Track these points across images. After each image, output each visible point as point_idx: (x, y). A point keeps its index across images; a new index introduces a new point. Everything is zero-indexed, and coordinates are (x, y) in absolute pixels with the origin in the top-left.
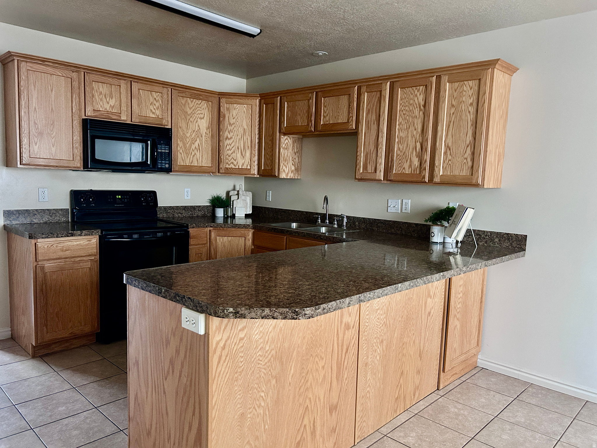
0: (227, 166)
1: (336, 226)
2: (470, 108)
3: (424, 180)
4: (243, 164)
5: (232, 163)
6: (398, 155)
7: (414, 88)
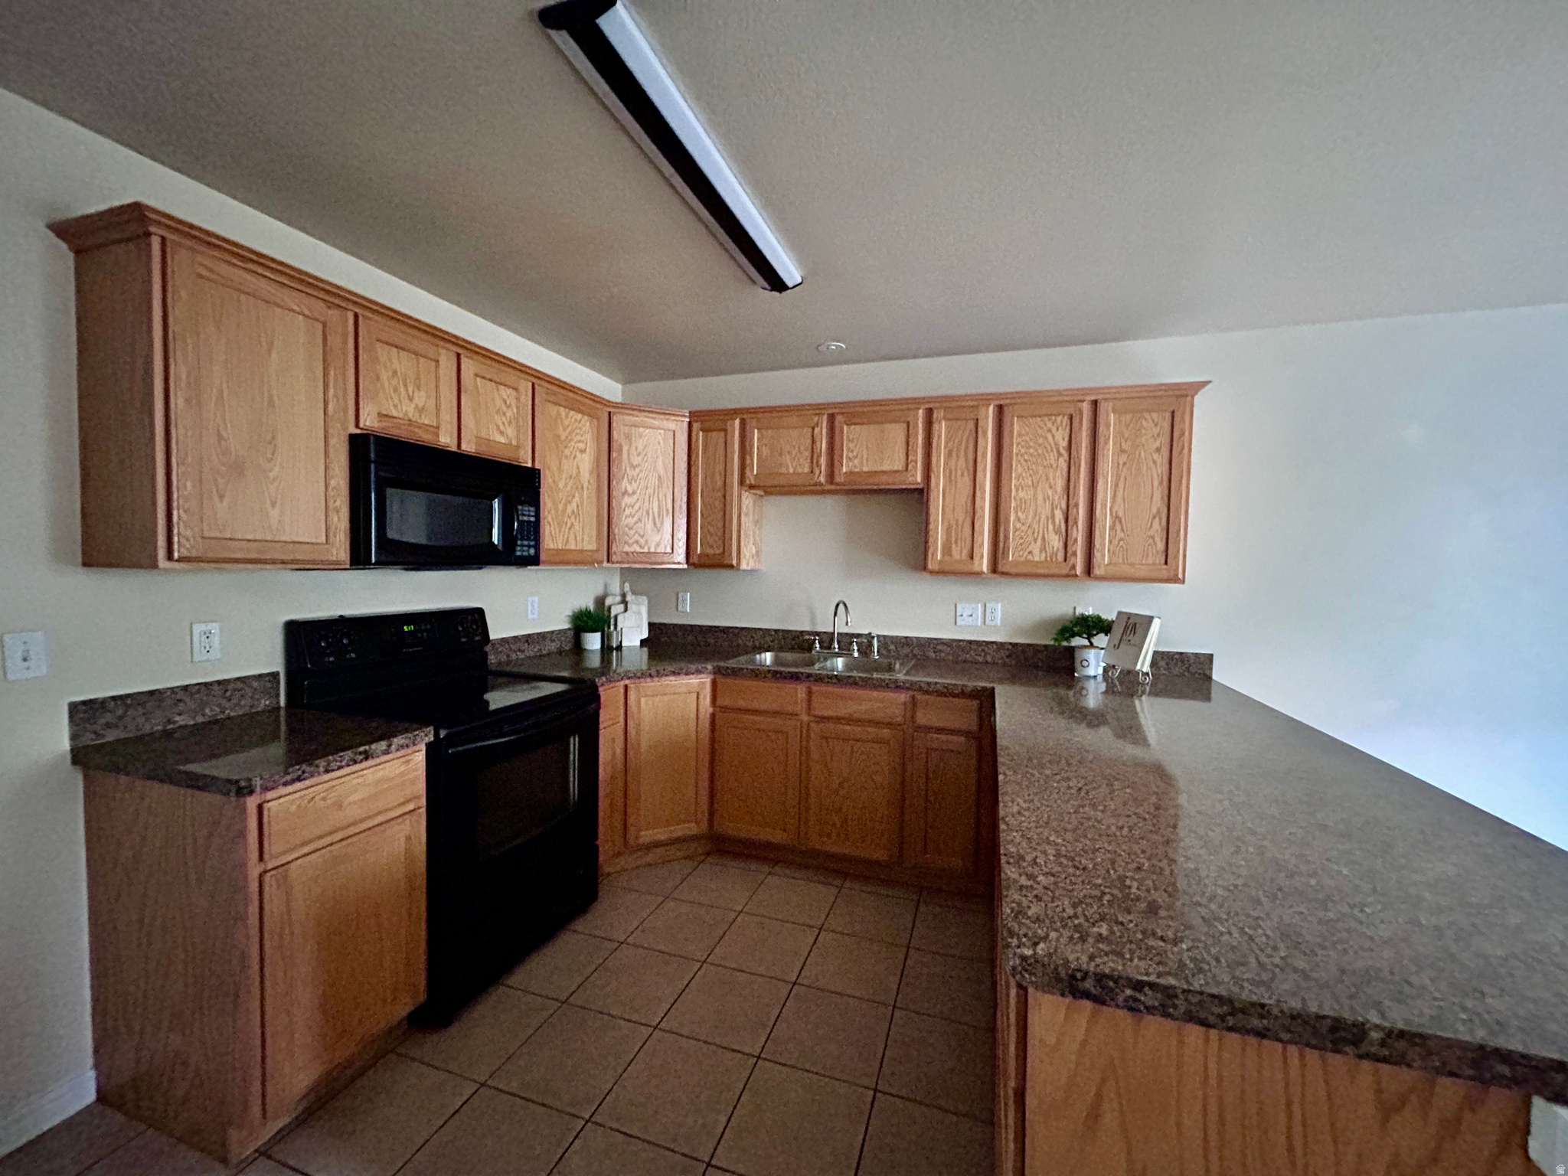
0: (627, 549)
1: (856, 654)
2: (1156, 456)
3: (1073, 572)
4: (658, 545)
5: (637, 542)
6: (1016, 530)
7: (1046, 418)
